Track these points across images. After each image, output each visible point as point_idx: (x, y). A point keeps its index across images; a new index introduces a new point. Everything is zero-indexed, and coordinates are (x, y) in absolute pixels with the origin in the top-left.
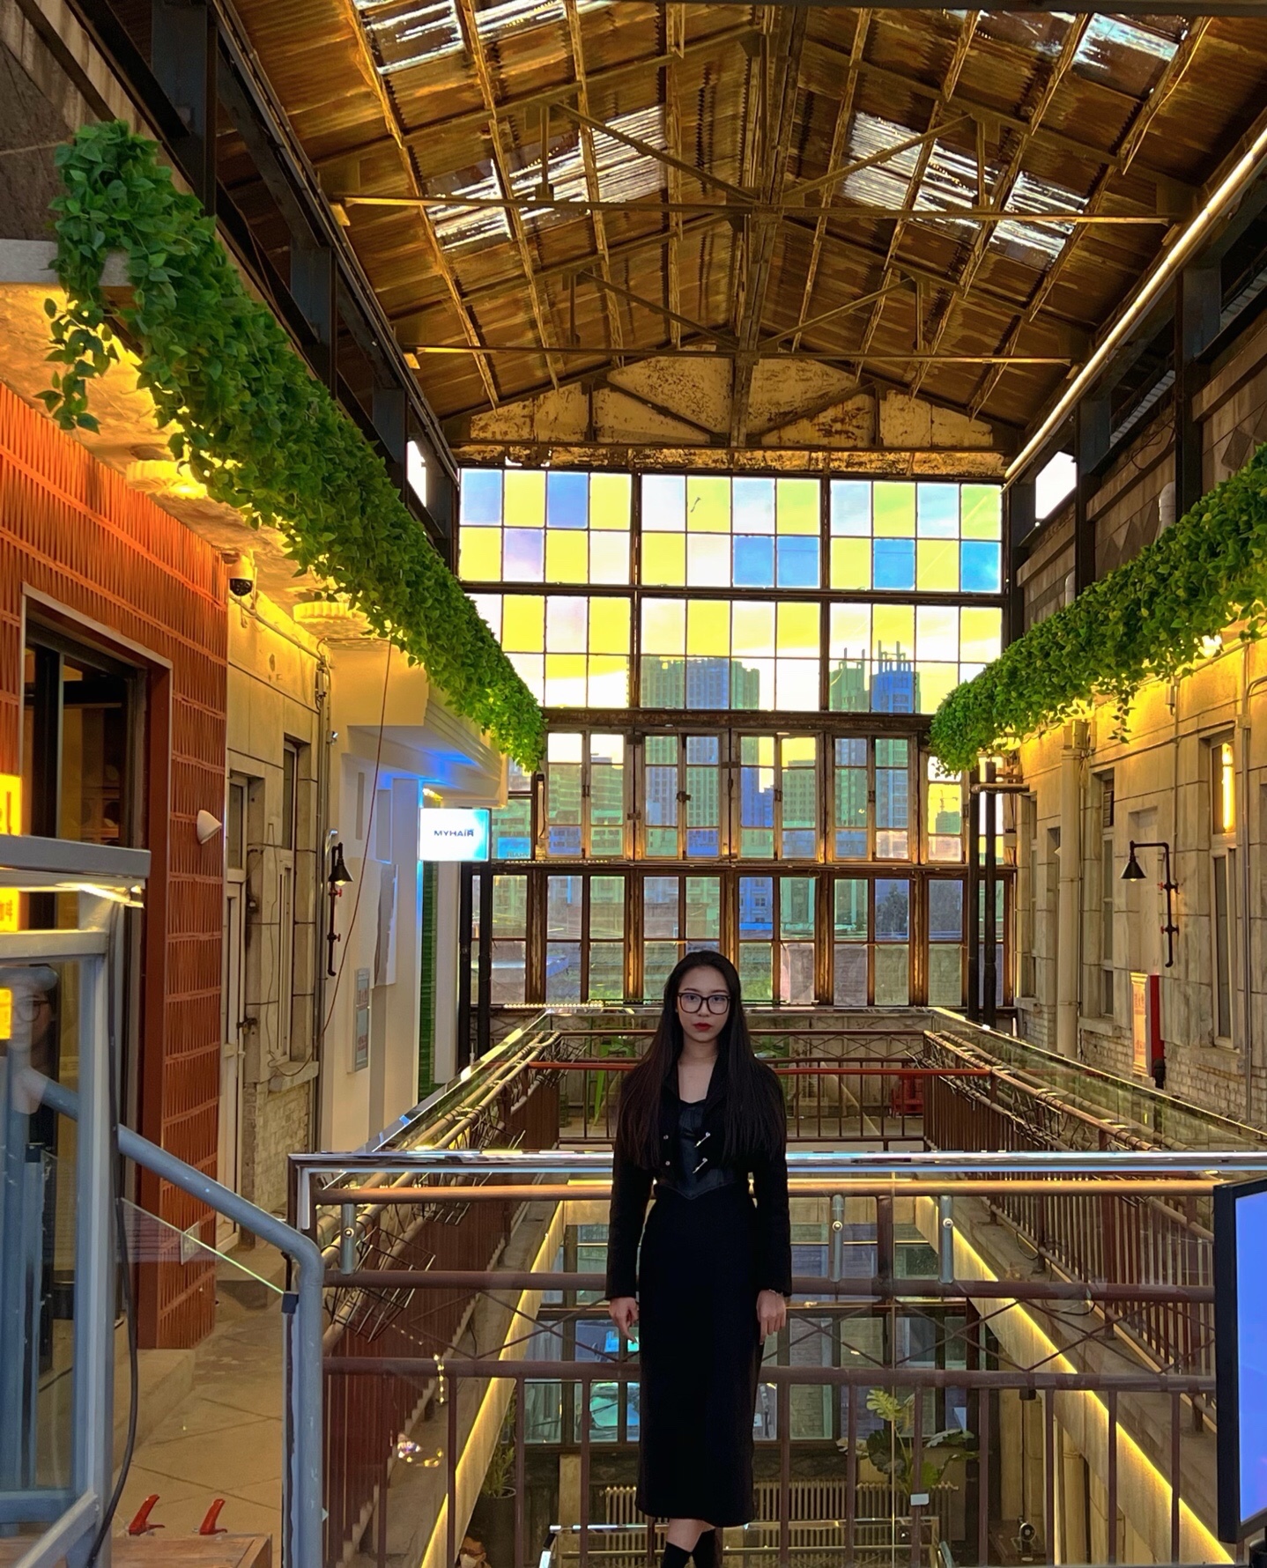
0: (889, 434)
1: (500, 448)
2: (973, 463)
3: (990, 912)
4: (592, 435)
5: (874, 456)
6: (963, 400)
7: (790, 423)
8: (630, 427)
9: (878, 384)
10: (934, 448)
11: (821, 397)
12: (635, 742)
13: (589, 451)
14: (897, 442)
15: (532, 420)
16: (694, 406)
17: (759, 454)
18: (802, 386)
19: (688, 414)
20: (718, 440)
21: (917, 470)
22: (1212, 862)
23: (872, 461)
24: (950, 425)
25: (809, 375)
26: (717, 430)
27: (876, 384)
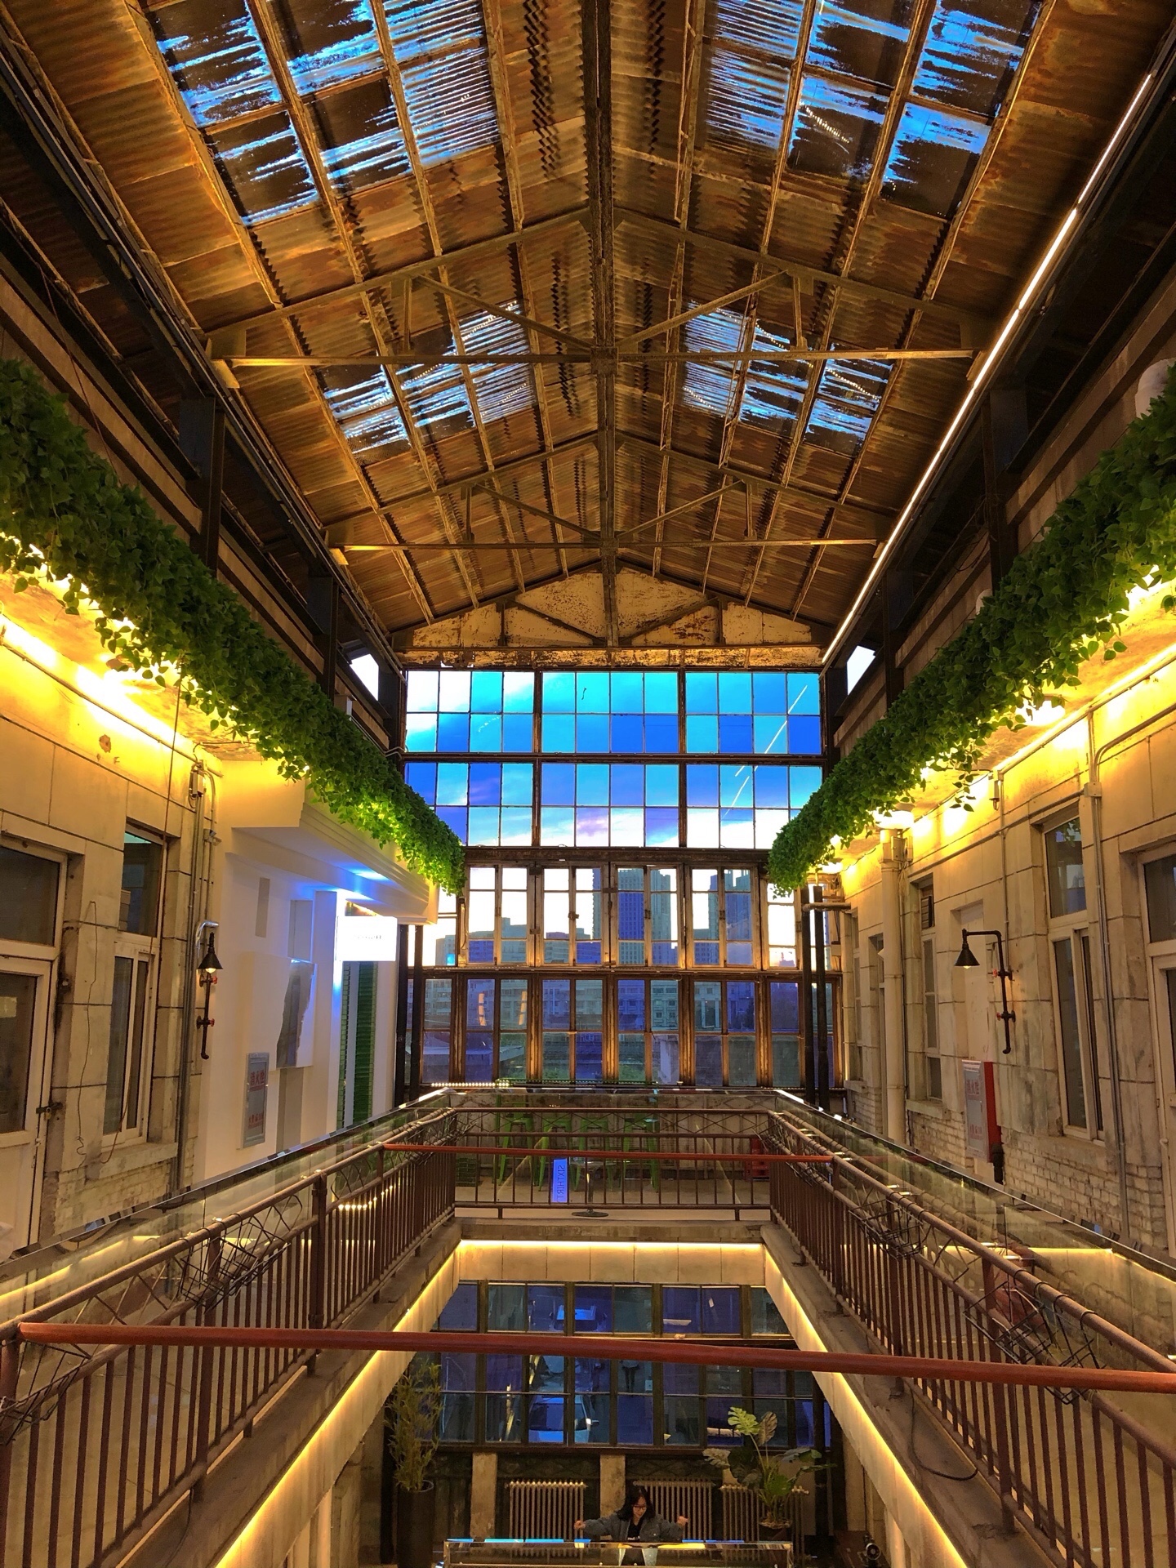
0: (729, 635)
1: (436, 654)
2: (796, 656)
3: (821, 1009)
4: (503, 641)
5: (719, 652)
6: (787, 607)
7: (653, 629)
8: (531, 635)
9: (721, 598)
10: (765, 644)
11: (677, 609)
12: (535, 874)
13: (502, 655)
14: (736, 641)
15: (459, 633)
16: (581, 619)
17: (630, 653)
18: (662, 602)
19: (576, 624)
20: (598, 643)
21: (753, 663)
22: (1051, 946)
23: (716, 656)
24: (779, 626)
25: (667, 593)
26: (597, 635)
27: (720, 598)
